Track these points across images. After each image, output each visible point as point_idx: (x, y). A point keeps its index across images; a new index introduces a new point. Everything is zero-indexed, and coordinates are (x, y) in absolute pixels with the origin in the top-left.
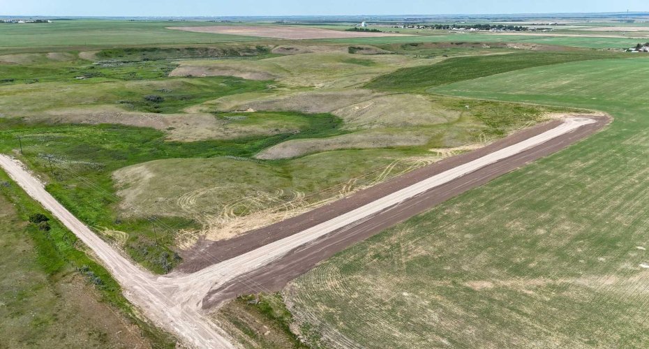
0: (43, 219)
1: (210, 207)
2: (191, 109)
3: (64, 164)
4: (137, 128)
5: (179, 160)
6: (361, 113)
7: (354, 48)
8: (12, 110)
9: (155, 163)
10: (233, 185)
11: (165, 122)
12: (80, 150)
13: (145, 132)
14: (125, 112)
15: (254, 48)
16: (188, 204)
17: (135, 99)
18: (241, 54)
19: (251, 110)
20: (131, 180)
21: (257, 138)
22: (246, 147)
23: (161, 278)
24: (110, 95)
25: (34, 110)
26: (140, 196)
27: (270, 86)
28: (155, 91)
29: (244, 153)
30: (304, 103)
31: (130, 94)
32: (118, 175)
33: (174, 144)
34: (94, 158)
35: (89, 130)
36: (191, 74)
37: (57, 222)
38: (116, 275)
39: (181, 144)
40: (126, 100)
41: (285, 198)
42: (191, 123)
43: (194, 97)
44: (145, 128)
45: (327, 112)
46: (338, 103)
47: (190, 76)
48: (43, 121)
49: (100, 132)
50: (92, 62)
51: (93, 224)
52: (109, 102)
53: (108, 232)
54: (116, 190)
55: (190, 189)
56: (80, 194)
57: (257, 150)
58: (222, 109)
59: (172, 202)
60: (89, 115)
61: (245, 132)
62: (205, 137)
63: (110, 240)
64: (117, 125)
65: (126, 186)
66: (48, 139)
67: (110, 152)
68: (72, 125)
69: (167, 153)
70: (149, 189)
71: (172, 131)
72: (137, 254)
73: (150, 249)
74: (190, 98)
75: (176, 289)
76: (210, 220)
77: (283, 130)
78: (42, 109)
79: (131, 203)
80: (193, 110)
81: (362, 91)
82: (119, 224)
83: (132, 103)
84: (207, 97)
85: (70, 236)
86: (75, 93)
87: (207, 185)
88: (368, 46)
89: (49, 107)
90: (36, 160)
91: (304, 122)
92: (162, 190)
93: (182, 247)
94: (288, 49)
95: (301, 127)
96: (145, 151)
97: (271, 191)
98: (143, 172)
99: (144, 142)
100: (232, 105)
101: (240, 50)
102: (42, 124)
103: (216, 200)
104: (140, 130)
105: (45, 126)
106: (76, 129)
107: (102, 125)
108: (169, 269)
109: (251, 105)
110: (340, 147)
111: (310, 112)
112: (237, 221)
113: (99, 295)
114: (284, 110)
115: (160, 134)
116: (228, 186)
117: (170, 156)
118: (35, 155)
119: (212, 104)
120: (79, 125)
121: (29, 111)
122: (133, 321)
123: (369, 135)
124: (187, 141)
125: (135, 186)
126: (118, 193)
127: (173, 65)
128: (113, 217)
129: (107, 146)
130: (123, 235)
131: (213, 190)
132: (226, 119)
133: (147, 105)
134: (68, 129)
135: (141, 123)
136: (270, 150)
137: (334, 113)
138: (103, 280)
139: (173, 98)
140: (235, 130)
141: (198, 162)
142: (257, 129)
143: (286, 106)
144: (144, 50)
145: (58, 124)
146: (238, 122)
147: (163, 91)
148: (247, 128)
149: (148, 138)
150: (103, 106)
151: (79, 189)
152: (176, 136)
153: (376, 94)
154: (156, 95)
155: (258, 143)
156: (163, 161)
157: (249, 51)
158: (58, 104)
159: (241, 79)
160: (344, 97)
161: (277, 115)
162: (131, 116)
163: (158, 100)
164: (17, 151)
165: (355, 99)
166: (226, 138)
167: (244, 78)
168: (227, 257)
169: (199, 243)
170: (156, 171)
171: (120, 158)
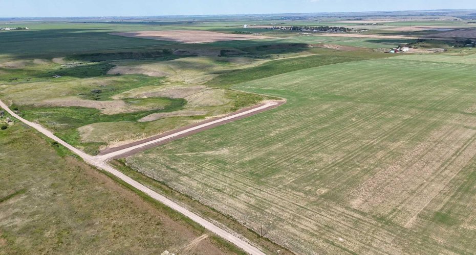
0: (55, 143)
1: (113, 139)
2: (115, 97)
3: (58, 125)
4: (88, 108)
5: (104, 123)
6: (196, 98)
7: (224, 51)
8: (28, 100)
9: (95, 124)
10: (122, 132)
11: (101, 105)
12: (63, 120)
13: (91, 110)
14: (82, 101)
15: (161, 51)
16: (105, 138)
17: (87, 92)
18: (153, 56)
19: (145, 97)
20: (85, 131)
21: (142, 112)
22: (136, 116)
23: (94, 157)
24: (74, 90)
25: (38, 100)
26: (88, 136)
27: (161, 81)
28: (97, 86)
29: (135, 119)
30: (172, 93)
31: (84, 89)
32: (80, 129)
33: (104, 116)
34: (69, 123)
35: (65, 110)
36: (119, 72)
37: (61, 145)
38: (81, 156)
39: (107, 116)
40: (83, 93)
41: (138, 135)
42: (113, 106)
43: (118, 89)
44: (91, 108)
45: (182, 98)
46: (188, 93)
47: (119, 74)
48: (43, 106)
49: (70, 111)
50: (61, 65)
51: (73, 145)
52: (74, 95)
53: (78, 147)
54: (80, 134)
55: (106, 133)
56: (67, 136)
57: (140, 118)
58: (130, 97)
59: (99, 138)
60: (65, 102)
61: (137, 109)
62: (118, 112)
63: (79, 149)
64: (78, 107)
65: (83, 133)
66: (48, 115)
67: (76, 120)
68: (57, 107)
69: (101, 119)
70: (92, 134)
71: (104, 110)
72: (87, 152)
73: (92, 150)
74: (116, 90)
75: (98, 159)
76: (111, 142)
77: (156, 108)
78: (42, 100)
79: (85, 138)
80: (116, 97)
81: (202, 86)
82: (82, 144)
83: (85, 94)
84: (125, 89)
85: (65, 148)
86: (56, 89)
87: (112, 132)
88: (234, 49)
89: (45, 99)
90: (46, 124)
91: (169, 103)
92: (96, 134)
93: (101, 149)
94: (183, 52)
95: (165, 106)
96: (92, 119)
97: (134, 133)
98: (90, 128)
99: (91, 115)
100: (136, 94)
101: (153, 53)
102: (42, 107)
103: (115, 136)
104: (89, 109)
105: (44, 108)
106: (59, 109)
107: (71, 107)
108: (96, 155)
109: (145, 94)
110: (173, 116)
111: (174, 97)
112: (120, 142)
113: (77, 160)
114: (162, 96)
115: (98, 111)
116: (120, 132)
117: (102, 121)
118: (45, 122)
119: (126, 94)
120: (60, 107)
121: (36, 101)
122: (86, 164)
123: (186, 111)
124: (110, 114)
125: (87, 133)
126: (81, 136)
127: (110, 66)
128: (79, 143)
129: (74, 117)
130: (83, 148)
131: (114, 133)
132: (130, 103)
133: (93, 95)
134: (55, 109)
135: (89, 106)
136: (144, 118)
137: (185, 98)
138: (78, 157)
139: (107, 91)
140: (133, 108)
141: (111, 124)
142: (143, 108)
143: (163, 95)
144: (92, 55)
145: (50, 107)
146: (136, 104)
147: (101, 86)
148: (139, 107)
149: (93, 113)
150: (71, 97)
151: (66, 135)
152: (105, 112)
153: (208, 88)
154: (98, 89)
155: (142, 115)
156: (98, 123)
157: (158, 53)
158: (49, 97)
159: (147, 76)
160: (192, 90)
161: (158, 99)
162: (85, 102)
163: (99, 92)
164: (37, 120)
165: (197, 91)
166: (128, 112)
167: (149, 75)
168: (114, 151)
169: (106, 149)
170: (95, 127)
171: (80, 123)
